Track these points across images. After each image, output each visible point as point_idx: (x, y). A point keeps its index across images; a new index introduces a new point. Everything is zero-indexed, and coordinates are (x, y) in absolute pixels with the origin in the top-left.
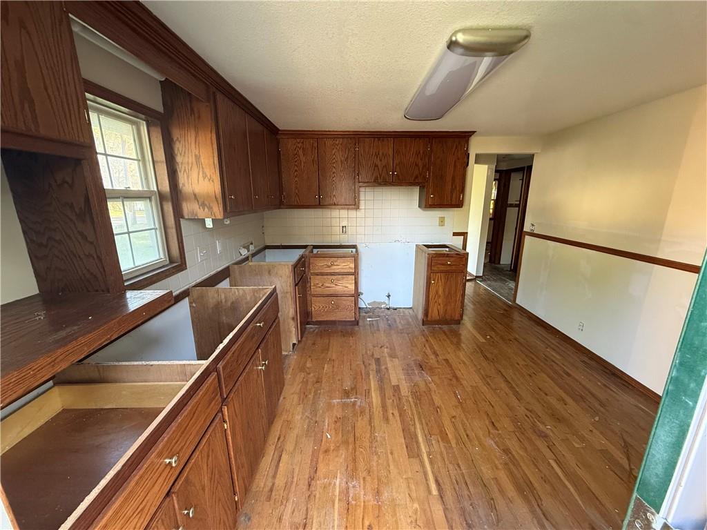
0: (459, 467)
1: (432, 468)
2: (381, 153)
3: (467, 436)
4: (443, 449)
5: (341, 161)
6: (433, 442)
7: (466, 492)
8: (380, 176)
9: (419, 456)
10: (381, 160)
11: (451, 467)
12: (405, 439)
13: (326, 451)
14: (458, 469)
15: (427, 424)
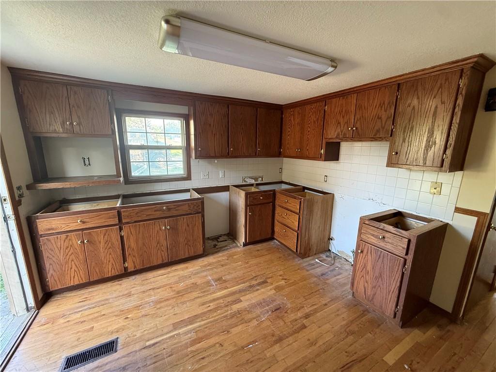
0: (169, 356)
1: (166, 339)
2: (344, 111)
3: (203, 358)
4: (184, 342)
5: (314, 121)
6: (189, 335)
7: (148, 363)
8: (342, 132)
9: (175, 329)
10: (343, 117)
11: (169, 350)
12: (188, 318)
13: (171, 288)
14: (167, 355)
15: (206, 328)
